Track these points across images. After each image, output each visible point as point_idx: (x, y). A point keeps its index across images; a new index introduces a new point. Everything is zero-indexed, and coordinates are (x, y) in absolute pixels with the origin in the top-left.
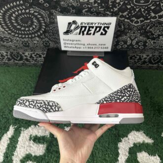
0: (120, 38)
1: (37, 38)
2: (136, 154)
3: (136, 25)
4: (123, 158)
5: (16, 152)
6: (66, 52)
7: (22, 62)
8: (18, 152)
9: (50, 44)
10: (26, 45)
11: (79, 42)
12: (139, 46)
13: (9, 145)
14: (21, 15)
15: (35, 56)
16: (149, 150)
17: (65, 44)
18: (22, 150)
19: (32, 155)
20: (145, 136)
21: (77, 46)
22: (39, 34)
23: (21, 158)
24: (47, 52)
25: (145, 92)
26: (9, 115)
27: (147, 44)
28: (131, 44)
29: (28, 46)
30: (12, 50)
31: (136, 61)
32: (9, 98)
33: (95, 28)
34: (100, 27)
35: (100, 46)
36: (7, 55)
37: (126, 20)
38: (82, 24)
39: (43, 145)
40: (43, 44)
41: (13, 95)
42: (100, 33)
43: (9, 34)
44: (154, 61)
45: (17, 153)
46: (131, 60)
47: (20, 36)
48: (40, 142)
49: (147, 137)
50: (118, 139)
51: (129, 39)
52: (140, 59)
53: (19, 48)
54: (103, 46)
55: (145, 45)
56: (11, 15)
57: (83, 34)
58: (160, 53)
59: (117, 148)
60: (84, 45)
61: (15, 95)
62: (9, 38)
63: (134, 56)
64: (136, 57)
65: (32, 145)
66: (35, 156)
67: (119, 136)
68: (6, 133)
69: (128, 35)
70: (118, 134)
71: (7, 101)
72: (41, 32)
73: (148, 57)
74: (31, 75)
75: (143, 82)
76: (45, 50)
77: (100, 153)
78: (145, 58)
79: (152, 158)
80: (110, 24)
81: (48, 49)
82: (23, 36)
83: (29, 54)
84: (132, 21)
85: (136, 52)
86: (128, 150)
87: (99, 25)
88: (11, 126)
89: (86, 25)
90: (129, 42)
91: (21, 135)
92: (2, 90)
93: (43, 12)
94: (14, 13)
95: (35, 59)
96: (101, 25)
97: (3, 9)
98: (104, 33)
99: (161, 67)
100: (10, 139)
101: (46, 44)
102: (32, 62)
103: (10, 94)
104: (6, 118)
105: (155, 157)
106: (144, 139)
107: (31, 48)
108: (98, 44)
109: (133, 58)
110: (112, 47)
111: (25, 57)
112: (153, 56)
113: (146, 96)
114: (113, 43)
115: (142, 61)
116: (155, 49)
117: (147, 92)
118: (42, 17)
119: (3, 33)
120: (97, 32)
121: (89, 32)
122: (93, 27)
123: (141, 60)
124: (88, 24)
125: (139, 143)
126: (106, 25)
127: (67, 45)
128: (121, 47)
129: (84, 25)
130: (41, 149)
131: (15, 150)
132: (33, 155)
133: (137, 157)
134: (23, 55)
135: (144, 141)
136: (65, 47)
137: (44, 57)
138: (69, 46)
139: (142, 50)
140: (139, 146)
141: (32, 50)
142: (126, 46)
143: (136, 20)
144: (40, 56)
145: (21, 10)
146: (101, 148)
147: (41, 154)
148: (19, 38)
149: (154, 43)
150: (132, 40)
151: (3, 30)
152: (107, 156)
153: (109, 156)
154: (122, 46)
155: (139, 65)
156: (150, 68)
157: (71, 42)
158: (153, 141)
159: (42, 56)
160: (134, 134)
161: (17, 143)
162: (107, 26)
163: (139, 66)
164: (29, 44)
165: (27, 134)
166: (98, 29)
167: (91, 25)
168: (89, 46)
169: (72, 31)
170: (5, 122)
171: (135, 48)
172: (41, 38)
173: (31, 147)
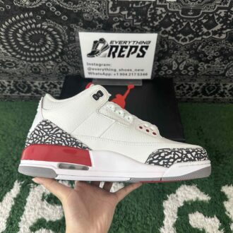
0: (163, 61)
1: (51, 62)
2: (187, 216)
3: (183, 44)
4: (170, 221)
5: (23, 216)
7: (29, 94)
8: (27, 217)
9: (68, 69)
10: (36, 72)
11: (108, 67)
12: (189, 71)
13: (13, 208)
14: (30, 30)
15: (48, 86)
16: (205, 210)
17: (89, 69)
18: (32, 213)
19: (45, 221)
20: (199, 192)
21: (105, 72)
22: (54, 56)
23: (31, 224)
24: (65, 81)
25: (198, 133)
26: (13, 167)
27: (199, 69)
28: (178, 69)
29: (39, 73)
30: (16, 79)
31: (185, 91)
32: (13, 144)
33: (129, 48)
34: (136, 47)
35: (137, 72)
36: (9, 85)
37: (170, 37)
38: (112, 42)
39: (60, 207)
40: (59, 69)
41: (18, 139)
42: (136, 54)
43: (13, 56)
44: (210, 91)
45: (25, 217)
46: (179, 91)
47: (28, 59)
48: (56, 203)
49: (202, 193)
50: (163, 196)
51: (174, 62)
52: (190, 89)
53: (26, 75)
54: (140, 72)
55: (196, 70)
56: (17, 31)
57: (114, 56)
58: (217, 80)
59: (161, 209)
60: (115, 70)
61: (21, 139)
62: (13, 62)
63: (182, 85)
64: (184, 87)
65: (45, 207)
66: (50, 222)
67: (164, 192)
68: (10, 191)
69: (173, 56)
70: (163, 190)
71: (10, 149)
72: (57, 53)
73: (201, 87)
75: (195, 119)
76: (61, 78)
77: (139, 215)
78: (198, 88)
79: (209, 220)
80: (150, 42)
81: (67, 77)
82: (33, 59)
83: (39, 84)
84: (178, 39)
85: (184, 79)
86: (176, 210)
87: (135, 45)
88: (17, 181)
89: (117, 44)
90: (175, 67)
91: (31, 193)
92: (2, 133)
93: (59, 27)
94: (21, 28)
95: (48, 90)
96: (138, 44)
97: (6, 23)
98: (141, 54)
99: (219, 100)
100: (15, 199)
101: (64, 69)
103: (14, 139)
104: (9, 170)
105: (213, 219)
106: (198, 196)
107: (43, 75)
108: (133, 70)
109: (181, 87)
110: (152, 73)
111: (34, 88)
112: (208, 84)
113: (200, 139)
114: (153, 68)
115: (194, 91)
116: (209, 76)
117: (201, 133)
118: (59, 33)
119: (5, 55)
120: (133, 53)
121: (122, 54)
122: (126, 47)
123: (192, 90)
124: (120, 42)
125: (191, 201)
126: (143, 45)
127: (92, 71)
128: (164, 73)
129: (114, 44)
130: (59, 212)
131: (22, 214)
132: (48, 220)
133: (188, 220)
134: (32, 85)
135: (197, 199)
136: (90, 73)
137: (60, 88)
138: (95, 72)
139: (193, 76)
140: (192, 205)
141: (44, 79)
142: (171, 72)
143: (183, 37)
144: (55, 87)
145: (30, 24)
146: (140, 209)
147: (58, 219)
148: (27, 61)
149: (208, 67)
150: (179, 64)
151: (5, 51)
152: (148, 218)
153: (151, 219)
154: (165, 71)
155: (190, 97)
156: (204, 101)
157: (98, 67)
158: (209, 198)
159: (58, 86)
160: (185, 189)
161: (25, 204)
162: (146, 45)
163: (189, 99)
164: (40, 69)
165: (39, 192)
166: (133, 49)
167: (124, 45)
168: (122, 72)
169: (98, 52)
170: (8, 176)
171: (183, 75)
172: (56, 62)
173: (44, 209)
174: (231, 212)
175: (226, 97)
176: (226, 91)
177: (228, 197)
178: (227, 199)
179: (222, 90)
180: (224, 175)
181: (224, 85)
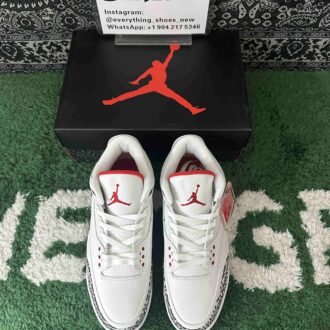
0: (224, 4)
1: (48, 9)
2: (251, 232)
5: (33, 239)
6: (112, 37)
7: (22, 62)
8: (39, 239)
9: (76, 21)
10: (27, 26)
11: (139, 16)
12: (263, 20)
13: (18, 229)
15: (49, 48)
16: (274, 224)
17: (109, 20)
18: (45, 235)
19: (64, 244)
20: (268, 199)
21: (134, 24)
23: (45, 249)
24: (73, 39)
25: (271, 118)
26: (11, 173)
27: (279, 17)
28: (247, 18)
31: (257, 52)
35: (184, 23)
39: (83, 225)
40: (63, 21)
44: (292, 51)
45: (36, 240)
46: (247, 51)
47: (11, 6)
48: (77, 220)
49: (272, 201)
51: (241, 6)
52: (265, 48)
53: (12, 33)
54: (188, 23)
55: (274, 19)
58: (305, 33)
60: (150, 21)
61: (17, 132)
63: (253, 41)
64: (256, 45)
65: (62, 225)
66: (70, 244)
68: (11, 206)
73: (281, 45)
74: (45, 92)
75: (270, 96)
76: (67, 35)
78: (275, 47)
79: (280, 236)
81: (75, 33)
82: (19, 6)
83: (35, 45)
85: (256, 33)
86: (236, 224)
88: (19, 193)
90: (242, 13)
91: (40, 209)
95: (49, 54)
99: (305, 64)
100: (19, 217)
101: (69, 21)
102: (43, 63)
103: (7, 132)
104: (6, 178)
105: (284, 234)
106: (266, 205)
107: (38, 32)
108: (178, 20)
109: (251, 46)
110: (208, 22)
111: (28, 52)
112: (291, 41)
113: (274, 125)
114: (209, 15)
115: (269, 51)
116: (293, 27)
117: (275, 117)
123: (267, 50)
125: (257, 212)
127: (113, 23)
128: (225, 23)
130: (81, 231)
131: (31, 237)
132: (67, 242)
133: (252, 236)
134: (23, 47)
135: (265, 209)
136: (110, 27)
137: (67, 51)
138: (118, 24)
139: (269, 28)
140: (257, 216)
141: (41, 37)
142: (237, 22)
144: (59, 49)
148: (11, 10)
149: (293, 13)
150: (248, 9)
154: (227, 21)
155: (263, 61)
156: (284, 66)
157: (122, 17)
158: (282, 208)
159: (64, 48)
160: (248, 195)
161: (34, 223)
163: (261, 63)
164: (33, 23)
165: (51, 206)
168: (161, 24)
170: (6, 187)
171: (254, 26)
172: (56, 9)
173: (60, 228)
174: (309, 224)
175: (317, 60)
176: (318, 51)
177: (307, 205)
178: (304, 209)
179: (311, 50)
180: (304, 176)
181: (315, 41)
